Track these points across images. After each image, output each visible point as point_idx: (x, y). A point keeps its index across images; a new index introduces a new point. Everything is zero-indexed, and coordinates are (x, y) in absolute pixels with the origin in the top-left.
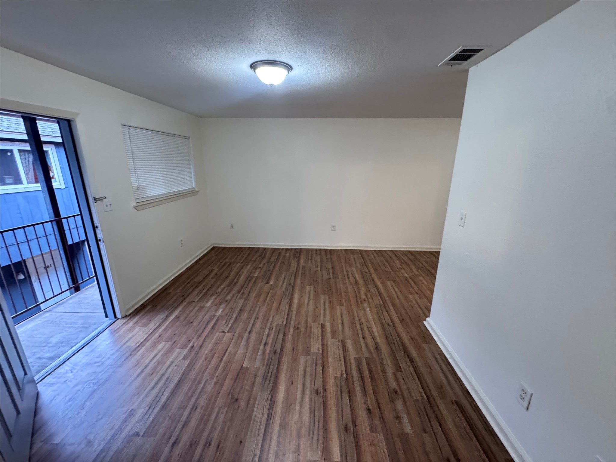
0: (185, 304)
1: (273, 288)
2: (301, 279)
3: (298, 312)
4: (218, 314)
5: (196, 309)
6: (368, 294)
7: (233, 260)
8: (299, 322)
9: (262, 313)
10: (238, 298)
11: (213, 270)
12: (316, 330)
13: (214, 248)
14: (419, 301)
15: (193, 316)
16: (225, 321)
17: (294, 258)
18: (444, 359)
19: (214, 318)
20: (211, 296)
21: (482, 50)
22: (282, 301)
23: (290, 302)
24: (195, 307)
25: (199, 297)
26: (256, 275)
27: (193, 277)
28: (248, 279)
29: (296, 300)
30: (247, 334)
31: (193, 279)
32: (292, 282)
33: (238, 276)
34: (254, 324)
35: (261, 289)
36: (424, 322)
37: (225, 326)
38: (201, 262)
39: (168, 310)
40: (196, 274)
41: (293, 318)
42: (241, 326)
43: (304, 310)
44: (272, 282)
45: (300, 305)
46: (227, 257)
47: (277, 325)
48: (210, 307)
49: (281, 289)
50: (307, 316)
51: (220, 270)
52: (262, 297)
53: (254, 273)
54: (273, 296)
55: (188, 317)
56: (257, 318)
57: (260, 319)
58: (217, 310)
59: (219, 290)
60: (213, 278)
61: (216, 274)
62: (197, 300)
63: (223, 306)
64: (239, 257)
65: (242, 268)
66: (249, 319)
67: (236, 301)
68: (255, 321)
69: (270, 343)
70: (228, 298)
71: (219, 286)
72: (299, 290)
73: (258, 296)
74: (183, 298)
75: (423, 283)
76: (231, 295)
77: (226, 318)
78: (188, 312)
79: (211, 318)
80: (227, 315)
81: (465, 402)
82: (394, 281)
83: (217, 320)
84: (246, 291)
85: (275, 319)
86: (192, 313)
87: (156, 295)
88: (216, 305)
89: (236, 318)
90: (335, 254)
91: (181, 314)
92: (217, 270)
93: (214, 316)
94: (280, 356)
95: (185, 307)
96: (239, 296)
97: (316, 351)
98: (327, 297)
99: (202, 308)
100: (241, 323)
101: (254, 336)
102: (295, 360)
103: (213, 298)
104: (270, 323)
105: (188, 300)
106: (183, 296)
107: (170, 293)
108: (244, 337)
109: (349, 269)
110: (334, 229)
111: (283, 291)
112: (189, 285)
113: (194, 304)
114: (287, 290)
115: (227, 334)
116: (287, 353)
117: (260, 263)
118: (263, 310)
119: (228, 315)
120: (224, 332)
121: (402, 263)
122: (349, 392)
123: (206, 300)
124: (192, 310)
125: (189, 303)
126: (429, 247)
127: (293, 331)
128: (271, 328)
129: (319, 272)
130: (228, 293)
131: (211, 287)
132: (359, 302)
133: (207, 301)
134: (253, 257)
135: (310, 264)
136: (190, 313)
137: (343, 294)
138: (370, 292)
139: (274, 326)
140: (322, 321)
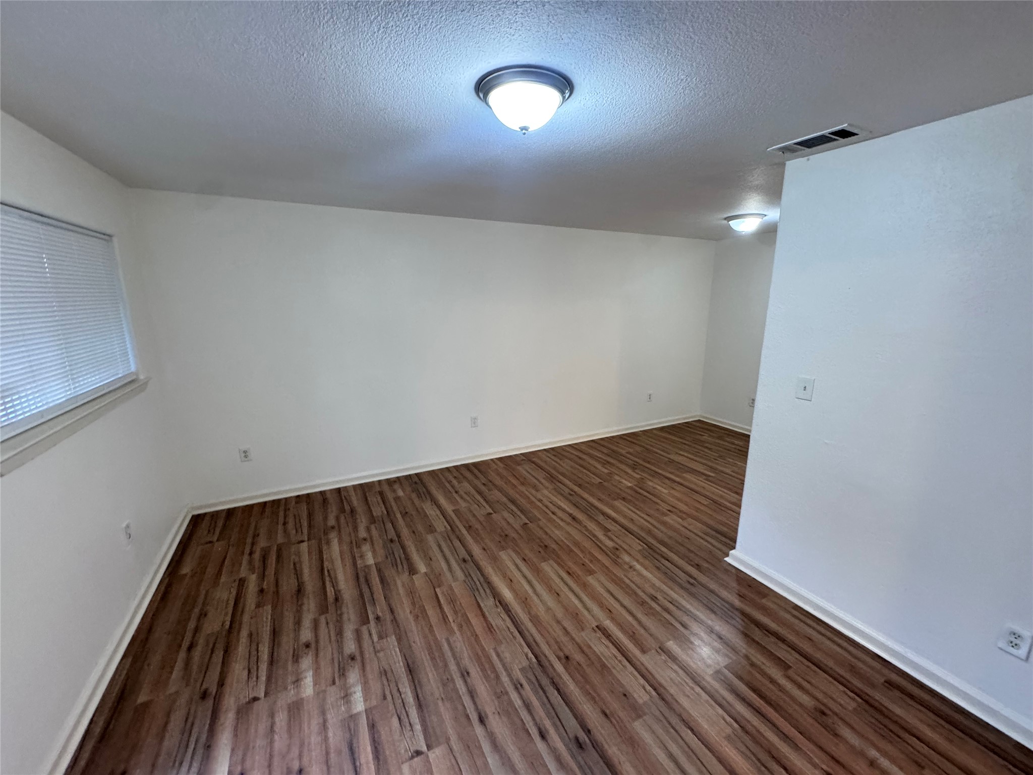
0: (228, 719)
1: (435, 581)
2: (476, 541)
3: (535, 620)
4: (359, 705)
5: (281, 719)
6: (609, 534)
7: (280, 539)
8: (557, 642)
9: (466, 655)
10: (375, 638)
11: (242, 582)
12: (602, 648)
13: (196, 521)
14: (685, 524)
15: (289, 747)
16: (395, 721)
17: (419, 496)
18: (805, 613)
19: (356, 725)
20: (296, 659)
21: (857, 134)
22: (482, 605)
23: (500, 602)
24: (272, 715)
25: (263, 678)
26: (370, 560)
27: (192, 625)
28: (360, 578)
29: (507, 594)
30: (479, 730)
31: (197, 630)
32: (463, 553)
33: (327, 579)
34: (472, 694)
35: (411, 593)
36: (726, 559)
37: (408, 734)
38: (186, 569)
39: (184, 769)
40: (197, 610)
41: (538, 638)
42: (445, 712)
43: (541, 611)
44: (422, 568)
45: (525, 602)
46: (256, 535)
47: (522, 670)
48: (320, 694)
49: (455, 579)
50: (558, 622)
51: (262, 576)
52: (431, 612)
53: (362, 557)
54: (452, 601)
55: (276, 761)
56: (465, 674)
57: (475, 672)
58: (346, 697)
59: (306, 635)
60: (258, 605)
61: (262, 591)
62: (262, 688)
63: (353, 676)
64: (291, 525)
65: (321, 552)
66: (447, 682)
67: (378, 647)
68: (465, 682)
69: (548, 724)
70: (350, 646)
71: (298, 623)
72: (493, 568)
73: (420, 614)
74: (210, 703)
75: (663, 493)
76: (349, 634)
77: (391, 707)
78: (260, 742)
79: (350, 730)
80: (385, 698)
82: (624, 499)
83: (372, 727)
84: (381, 608)
85: (506, 658)
86: (279, 742)
87: (98, 730)
88: (334, 683)
89: (417, 697)
90: (489, 470)
91: (243, 761)
92: (253, 578)
93: (353, 717)
94: (596, 745)
95: (236, 729)
96: (374, 632)
97: (646, 698)
98: (551, 562)
99: (296, 708)
100: (440, 703)
101: (497, 724)
102: (632, 742)
103: (306, 662)
104: (504, 673)
105: (230, 703)
106: (204, 695)
107: (146, 705)
108: (479, 741)
109: (539, 496)
111: (465, 581)
112: (197, 653)
113: (261, 707)
114: (468, 575)
115: (432, 755)
116: (603, 732)
117: (355, 528)
118: (459, 641)
119: (389, 697)
120: (418, 753)
121: (605, 464)
122: (773, 757)
123: (290, 679)
124: (272, 730)
125: (244, 710)
126: (616, 428)
127: (565, 668)
128: (518, 687)
129: (494, 516)
130: (340, 633)
131: (275, 633)
132: (614, 554)
133: (297, 681)
134: (326, 518)
135: (463, 504)
136: (272, 742)
137: (573, 548)
138: (609, 531)
139: (518, 674)
140: (594, 624)
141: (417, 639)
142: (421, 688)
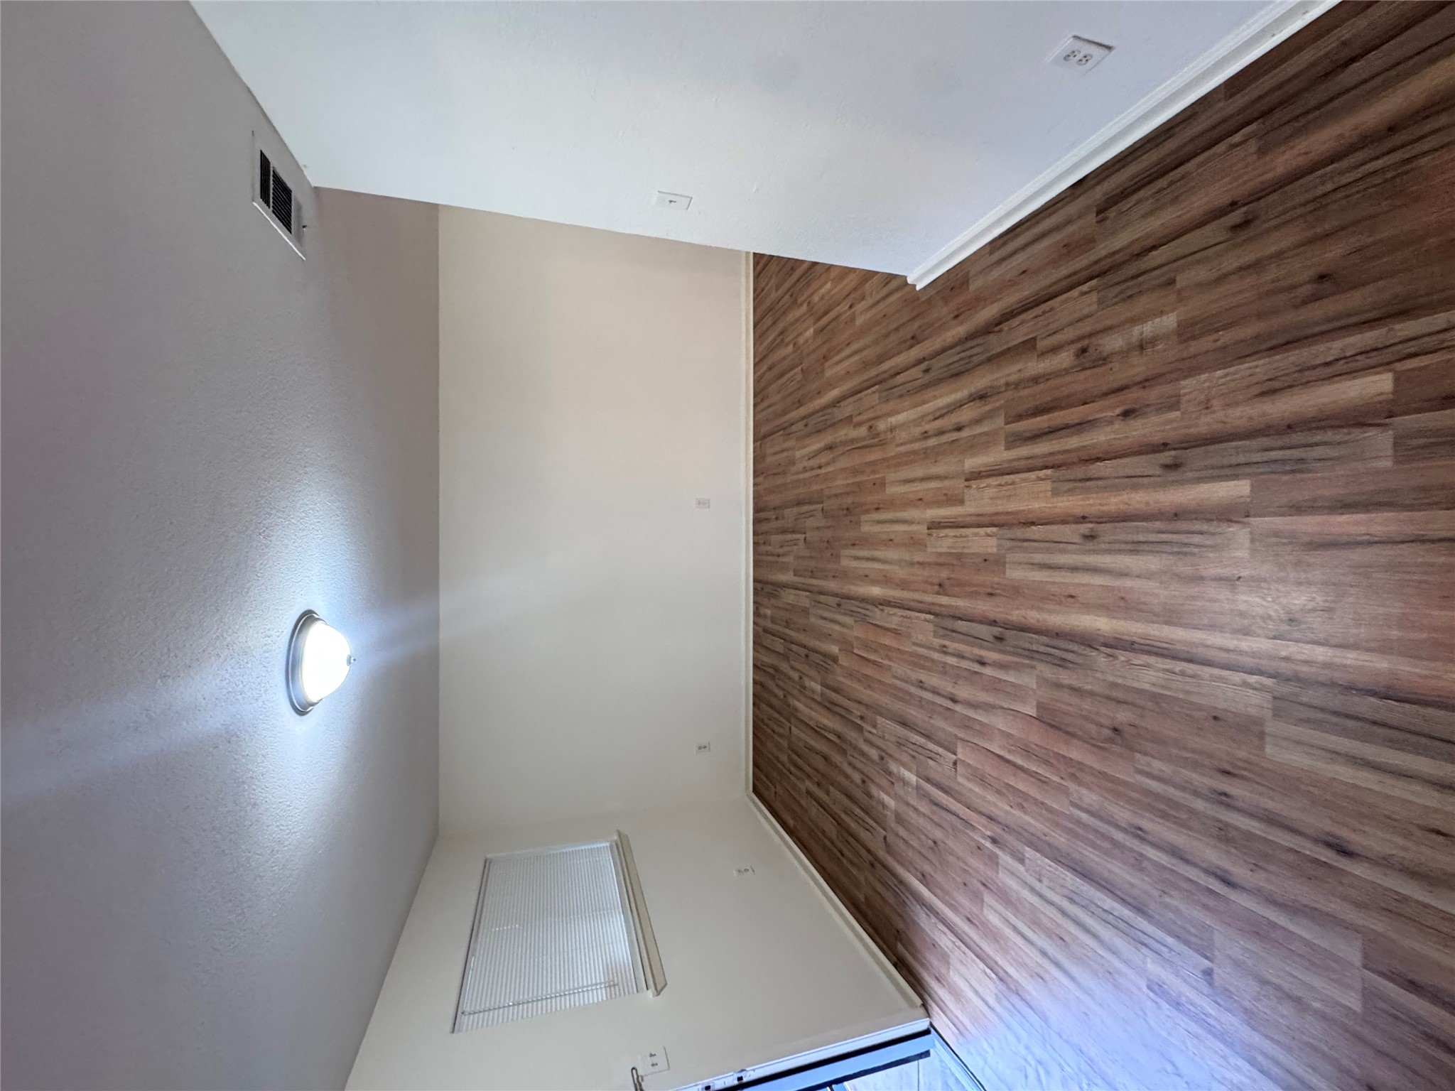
0: (890, 861)
1: (847, 647)
2: (825, 578)
3: (903, 585)
4: (912, 778)
5: (902, 832)
6: (856, 420)
7: (785, 743)
8: (926, 582)
9: (909, 672)
10: (874, 731)
11: (809, 793)
12: (945, 543)
13: (756, 791)
14: (870, 301)
15: (919, 839)
16: (931, 762)
17: (775, 596)
18: (1001, 241)
19: (923, 789)
20: (870, 796)
21: (262, 154)
22: (878, 623)
23: (881, 604)
24: (897, 835)
25: (874, 825)
26: (818, 688)
27: (828, 843)
28: (830, 707)
29: (876, 591)
30: (959, 708)
31: (832, 842)
32: (832, 601)
33: (823, 732)
34: (935, 692)
35: (851, 675)
36: (918, 288)
37: (941, 761)
38: (791, 822)
39: (908, 903)
40: (820, 834)
41: (917, 596)
42: (939, 723)
43: (900, 573)
44: (835, 649)
45: (886, 580)
46: (777, 758)
47: (936, 635)
48: (896, 797)
49: (851, 628)
50: (912, 564)
51: (809, 776)
52: (869, 671)
53: (813, 692)
54: (867, 647)
55: (923, 851)
56: (920, 684)
57: (923, 676)
58: (905, 783)
59: (857, 777)
60: (828, 793)
61: (818, 784)
62: (881, 830)
63: (893, 767)
64: (777, 729)
65: (802, 721)
66: (921, 703)
67: (880, 733)
68: (926, 689)
69: (977, 651)
70: (874, 753)
71: (847, 776)
72: (854, 584)
73: (867, 681)
74: (878, 865)
75: (830, 290)
76: (866, 748)
77: (921, 758)
78: (910, 853)
79: (924, 796)
80: (914, 757)
81: (1099, 193)
82: (825, 358)
83: (928, 780)
84: (857, 710)
85: (922, 640)
86: (915, 843)
87: (871, 930)
88: (893, 783)
89: (923, 735)
90: (764, 498)
91: (916, 869)
92: (808, 783)
93: (918, 788)
94: (1005, 626)
95: (898, 862)
96: (870, 729)
97: (994, 541)
98: (864, 517)
99: (900, 819)
100: (932, 721)
101: (963, 692)
102: (1015, 591)
103: (874, 791)
104: (932, 652)
105: (882, 854)
106: (872, 865)
107: (866, 898)
108: (966, 715)
109: (800, 466)
110: (704, 503)
111: (856, 621)
112: (846, 852)
113: (891, 838)
114: (851, 613)
115: (960, 756)
116: (1000, 610)
117: (790, 678)
118: (900, 669)
119: (915, 754)
120: (955, 763)
121: (782, 340)
122: (1087, 461)
123: (880, 808)
124: (906, 842)
125: (889, 849)
126: (743, 280)
127: (948, 595)
128: (943, 650)
129: (808, 536)
130: (863, 754)
131: (849, 797)
132: (876, 440)
133: (884, 806)
134: (776, 696)
135: (790, 559)
136: (913, 847)
137: (857, 480)
138: (851, 417)
139: (937, 642)
140: (924, 528)
141: (886, 701)
142: (917, 726)
